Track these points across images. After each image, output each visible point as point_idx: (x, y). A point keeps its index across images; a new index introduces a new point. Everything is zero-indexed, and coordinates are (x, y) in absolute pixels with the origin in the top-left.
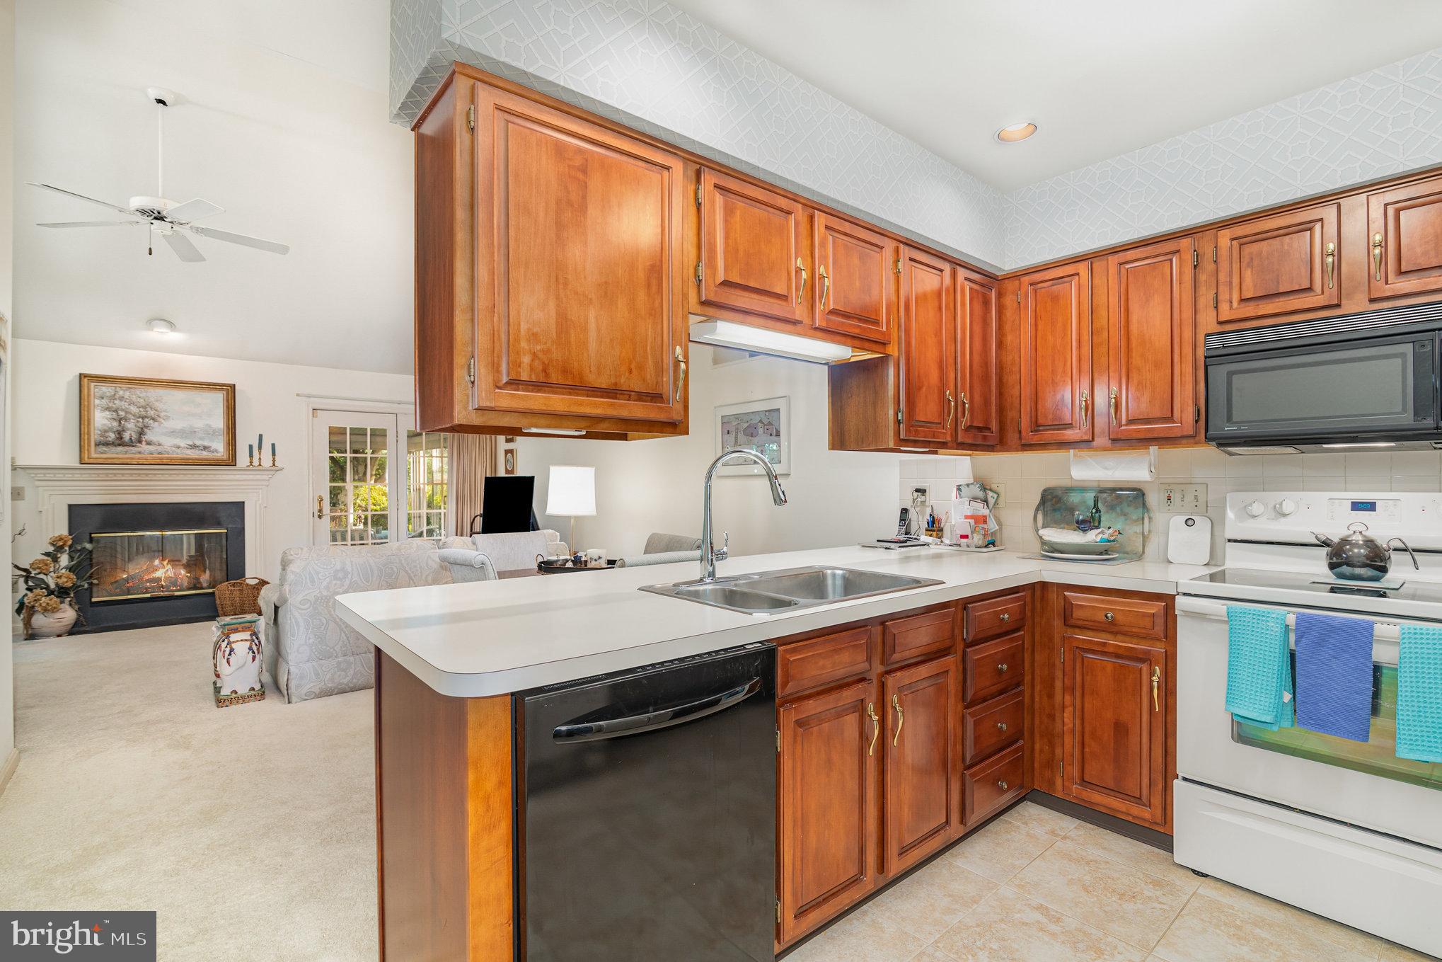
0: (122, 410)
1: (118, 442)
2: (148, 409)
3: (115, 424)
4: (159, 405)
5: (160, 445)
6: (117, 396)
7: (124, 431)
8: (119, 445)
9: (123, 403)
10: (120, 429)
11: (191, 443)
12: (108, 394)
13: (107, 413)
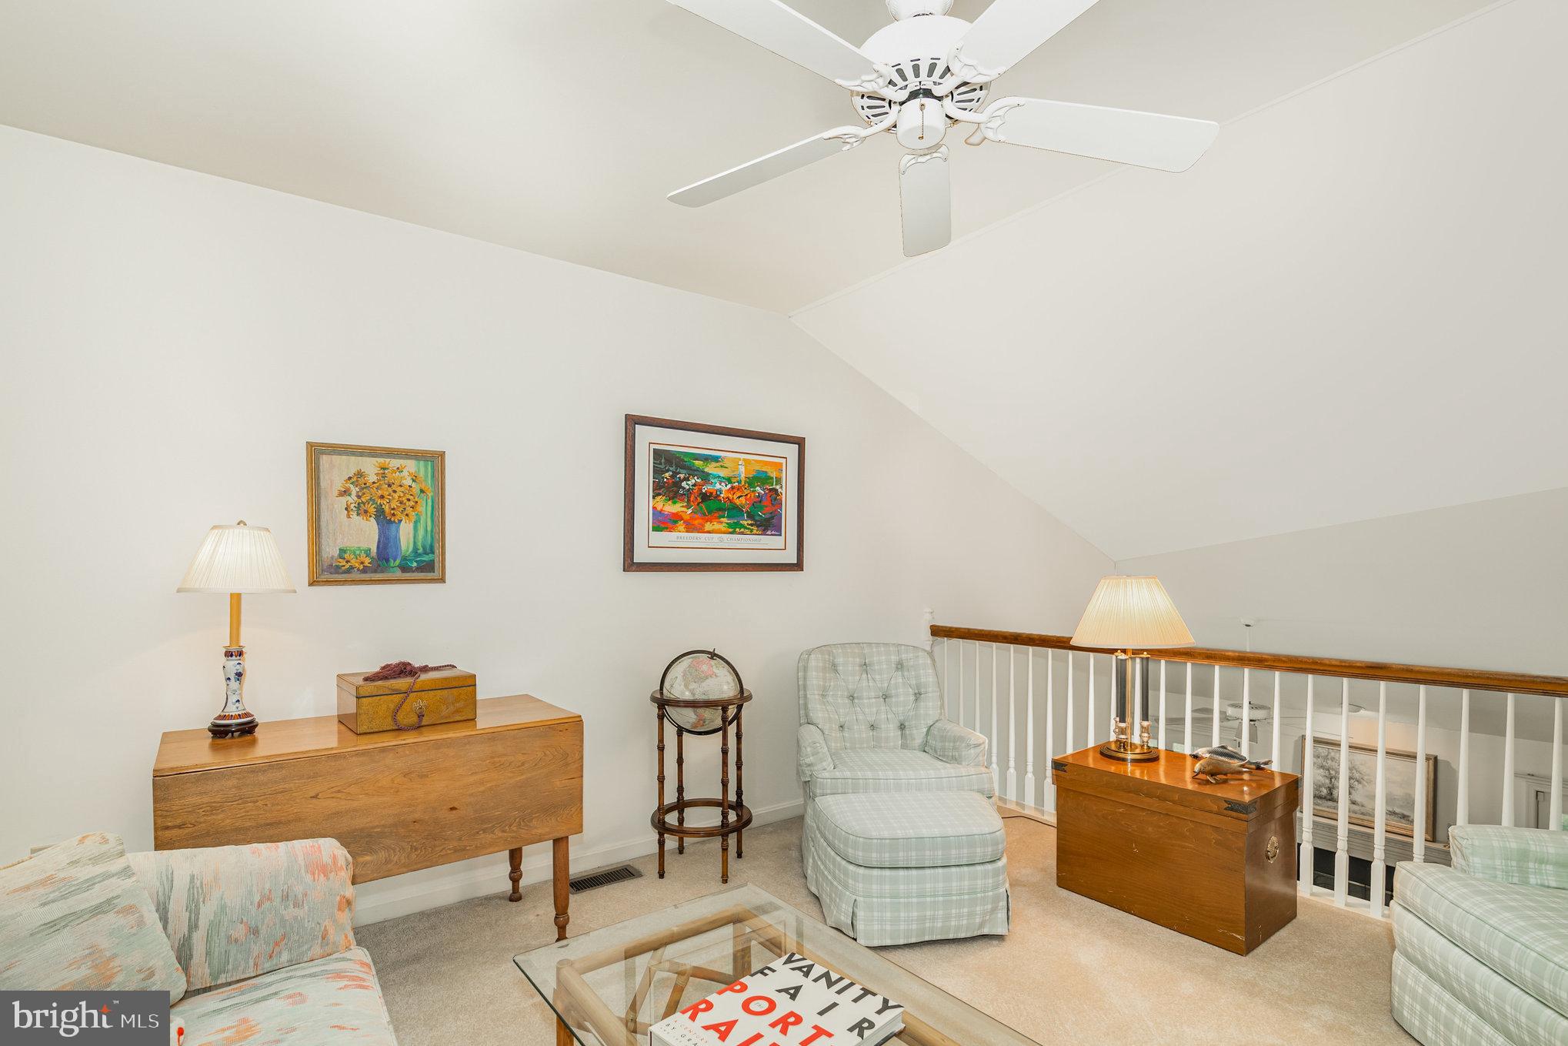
0: (1333, 769)
1: (1328, 797)
2: (1354, 771)
3: (1328, 781)
4: (1362, 768)
5: (1363, 806)
6: (1329, 757)
7: (1333, 788)
8: (1330, 800)
9: (1334, 763)
10: (1330, 786)
11: (1391, 810)
12: (1323, 754)
13: (1322, 770)
